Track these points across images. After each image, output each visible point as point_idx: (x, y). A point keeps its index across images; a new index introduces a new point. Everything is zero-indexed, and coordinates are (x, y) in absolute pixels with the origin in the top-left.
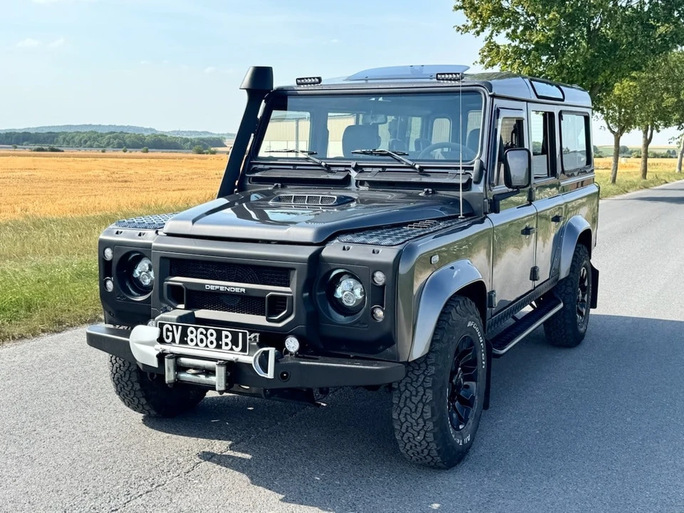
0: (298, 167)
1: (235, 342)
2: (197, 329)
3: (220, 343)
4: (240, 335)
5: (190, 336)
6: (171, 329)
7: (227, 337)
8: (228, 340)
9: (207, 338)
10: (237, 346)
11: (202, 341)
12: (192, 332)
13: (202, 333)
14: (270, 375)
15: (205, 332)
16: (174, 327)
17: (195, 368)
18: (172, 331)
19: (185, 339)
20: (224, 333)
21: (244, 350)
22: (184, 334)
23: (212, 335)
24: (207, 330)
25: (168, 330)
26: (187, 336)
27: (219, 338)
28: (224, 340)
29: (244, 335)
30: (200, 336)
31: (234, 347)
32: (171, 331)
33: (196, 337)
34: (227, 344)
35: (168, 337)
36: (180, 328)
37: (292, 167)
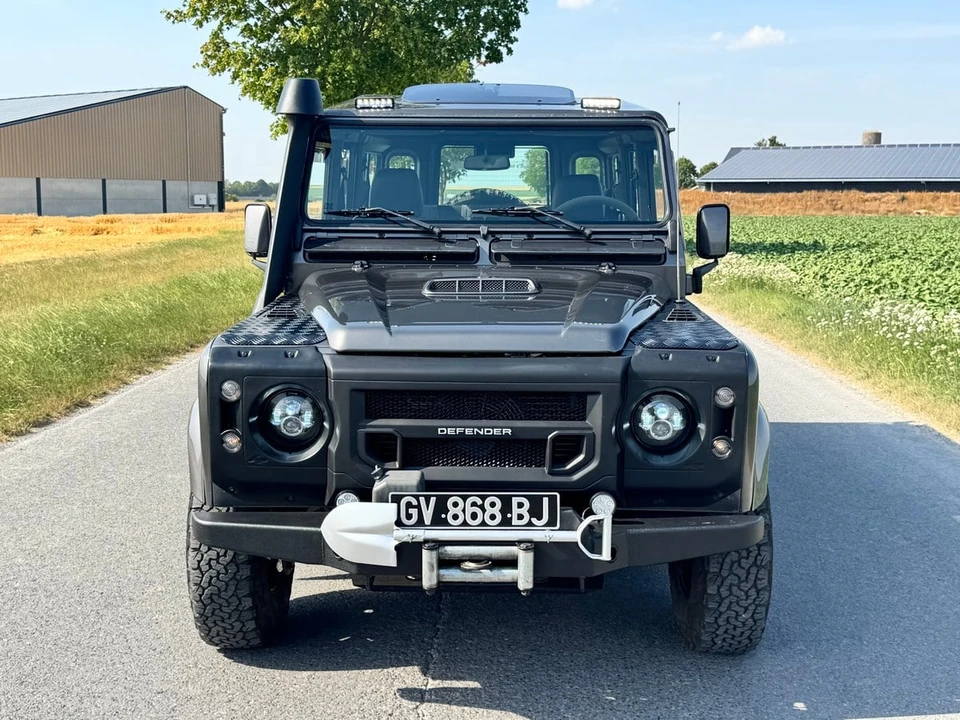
0: (386, 235)
1: (535, 511)
2: (464, 498)
3: (509, 515)
4: (546, 501)
5: (452, 511)
6: (415, 503)
7: (520, 505)
8: (524, 511)
9: (484, 511)
10: (540, 518)
11: (474, 516)
12: (455, 505)
13: (474, 504)
14: (606, 555)
15: (479, 502)
16: (422, 499)
17: (473, 559)
18: (419, 507)
19: (443, 516)
20: (515, 501)
21: (551, 523)
22: (441, 507)
23: (493, 505)
24: (483, 498)
25: (409, 505)
26: (447, 511)
27: (506, 508)
28: (516, 510)
29: (552, 500)
30: (470, 510)
31: (534, 520)
32: (414, 507)
33: (464, 511)
34: (520, 517)
35: (409, 517)
36: (433, 500)
37: (377, 235)
